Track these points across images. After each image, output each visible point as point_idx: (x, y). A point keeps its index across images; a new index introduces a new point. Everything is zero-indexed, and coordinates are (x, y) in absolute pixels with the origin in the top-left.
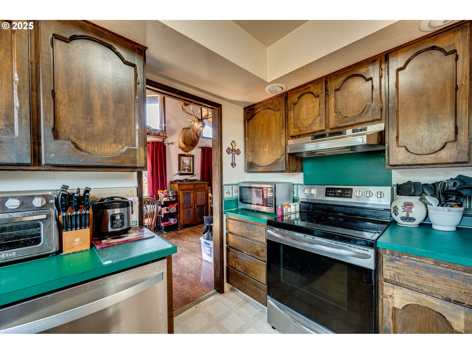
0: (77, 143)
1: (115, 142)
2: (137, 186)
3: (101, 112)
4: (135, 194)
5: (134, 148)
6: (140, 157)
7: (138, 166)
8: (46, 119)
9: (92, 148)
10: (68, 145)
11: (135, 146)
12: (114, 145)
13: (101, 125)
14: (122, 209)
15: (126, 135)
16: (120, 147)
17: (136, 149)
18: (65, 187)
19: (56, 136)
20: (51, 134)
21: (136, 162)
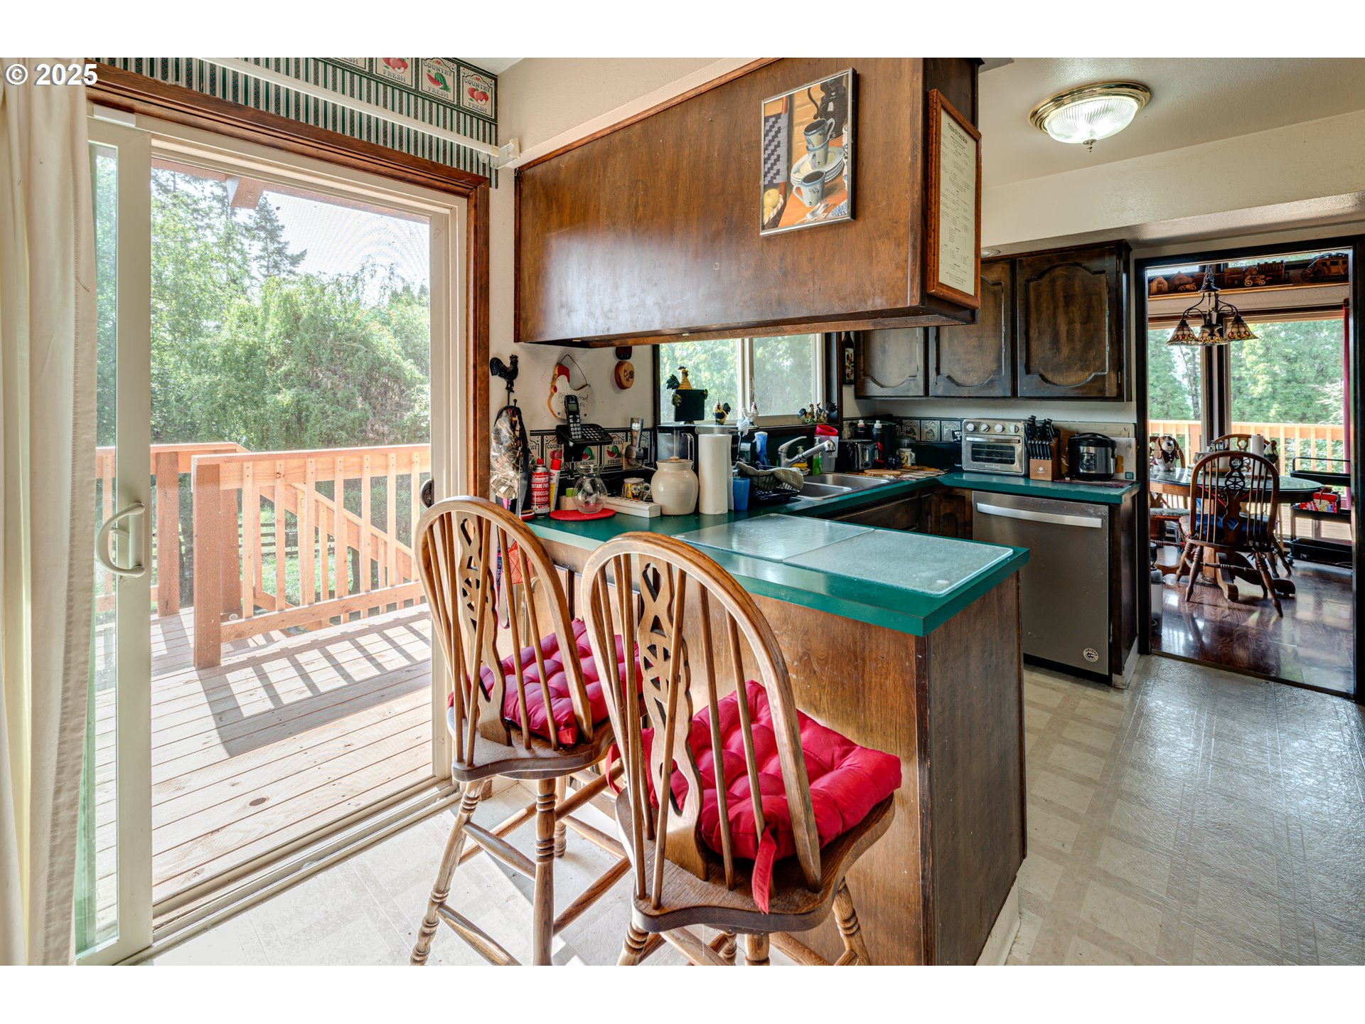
0: (1045, 374)
1: (1082, 369)
2: (1136, 422)
3: (1068, 338)
4: (1132, 432)
5: (1102, 374)
6: (1109, 385)
7: (1107, 395)
8: (1020, 357)
9: (1058, 379)
10: (1036, 378)
11: (1104, 371)
12: (1080, 373)
13: (1066, 354)
14: (1098, 448)
15: (1094, 359)
16: (1087, 374)
17: (1105, 375)
18: (1033, 418)
19: (1028, 371)
20: (1024, 370)
21: (1105, 391)
